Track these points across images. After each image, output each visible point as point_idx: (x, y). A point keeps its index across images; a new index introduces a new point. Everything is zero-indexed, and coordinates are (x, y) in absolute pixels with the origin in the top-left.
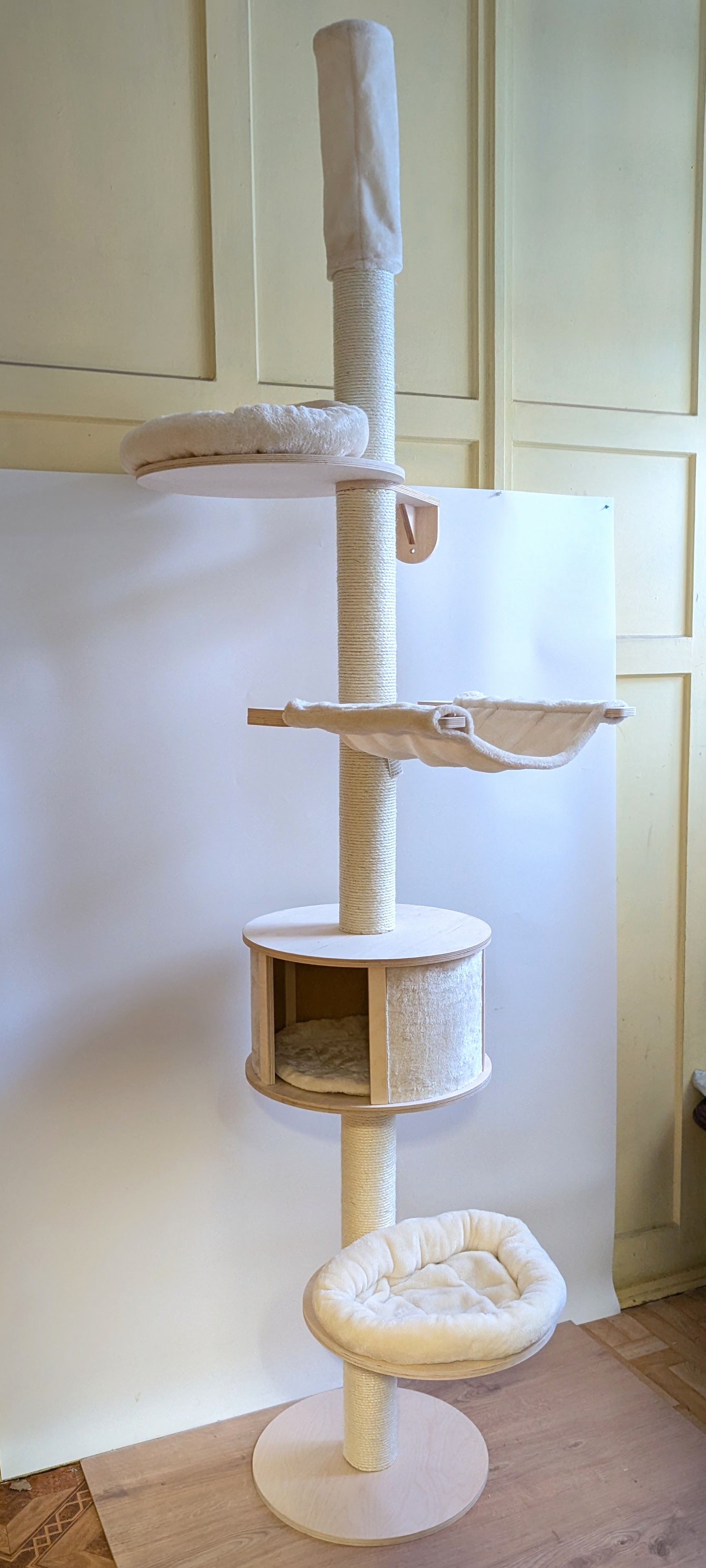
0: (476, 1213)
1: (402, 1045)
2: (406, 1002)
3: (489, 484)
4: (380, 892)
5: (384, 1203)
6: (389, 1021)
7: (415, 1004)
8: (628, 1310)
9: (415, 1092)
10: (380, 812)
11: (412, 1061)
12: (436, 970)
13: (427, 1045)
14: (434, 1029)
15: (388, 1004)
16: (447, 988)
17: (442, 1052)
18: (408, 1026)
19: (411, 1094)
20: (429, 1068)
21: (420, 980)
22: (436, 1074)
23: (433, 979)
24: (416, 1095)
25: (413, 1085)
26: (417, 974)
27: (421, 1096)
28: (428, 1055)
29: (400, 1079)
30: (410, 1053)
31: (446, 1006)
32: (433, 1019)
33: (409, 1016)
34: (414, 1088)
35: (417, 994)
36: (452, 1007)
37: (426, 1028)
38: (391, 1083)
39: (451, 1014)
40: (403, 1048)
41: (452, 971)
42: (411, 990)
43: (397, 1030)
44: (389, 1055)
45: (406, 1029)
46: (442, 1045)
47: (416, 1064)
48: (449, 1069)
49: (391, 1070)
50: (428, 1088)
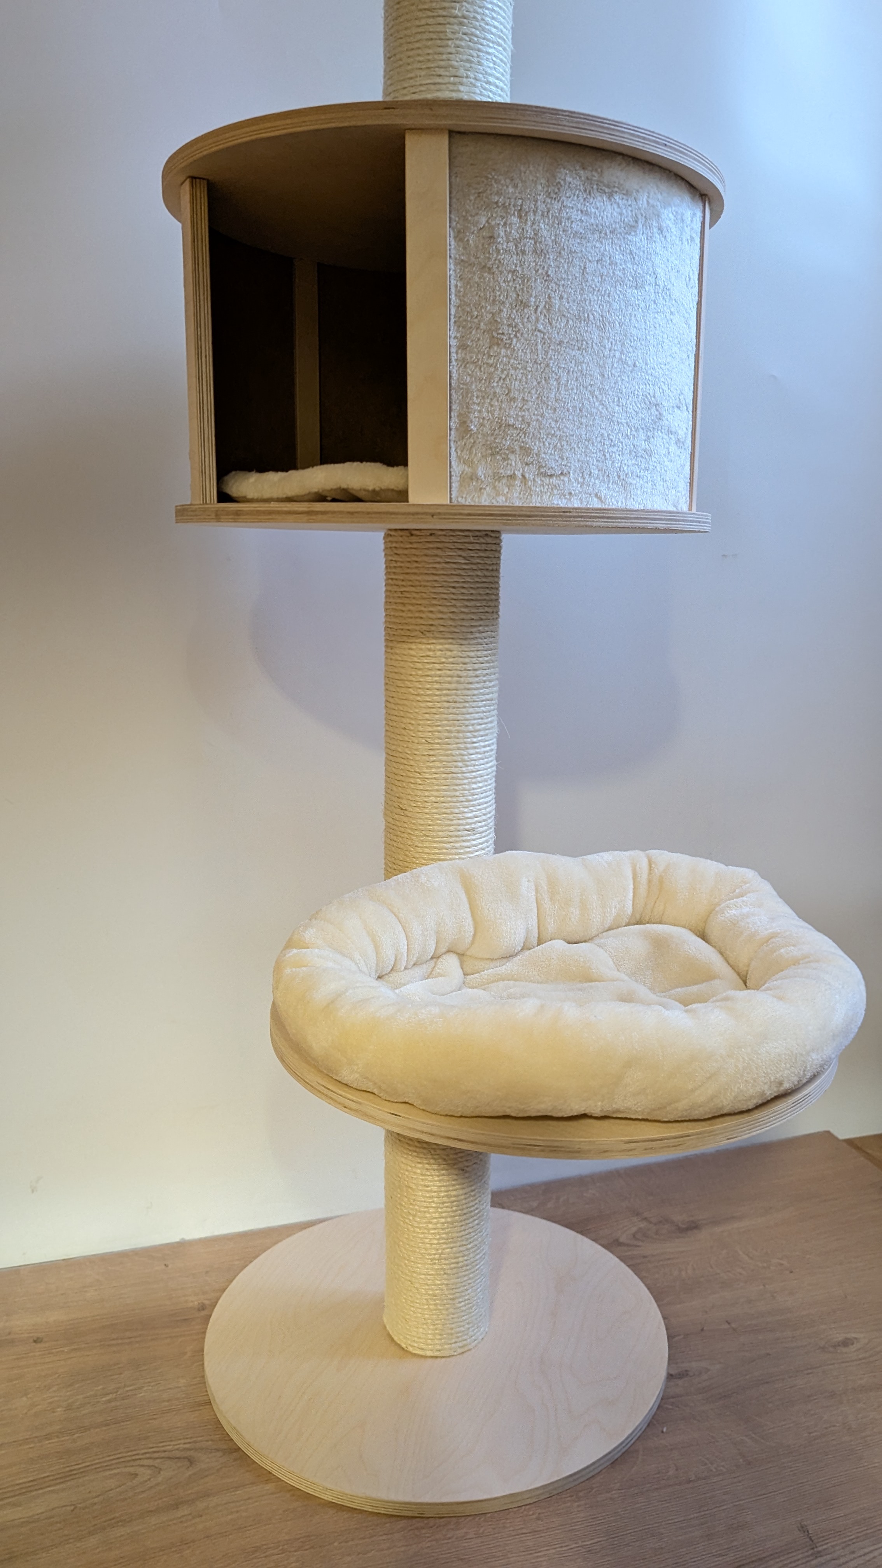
0: (663, 857)
2: (500, 240)
6: (456, 286)
7: (524, 252)
9: (518, 482)
11: (512, 403)
12: (582, 173)
13: (554, 369)
14: (571, 329)
15: (455, 241)
16: (608, 231)
17: (591, 397)
18: (505, 307)
19: (509, 487)
20: (556, 429)
21: (540, 187)
22: (573, 451)
23: (574, 195)
24: (521, 491)
25: (513, 464)
26: (531, 168)
27: (535, 495)
28: (556, 394)
29: (481, 444)
30: (508, 379)
31: (605, 280)
32: (571, 304)
33: (508, 282)
34: (516, 472)
35: (529, 223)
36: (620, 291)
37: (551, 324)
38: (458, 450)
39: (616, 306)
40: (492, 364)
41: (623, 194)
42: (515, 210)
43: (476, 313)
44: (454, 375)
45: (499, 313)
46: (592, 380)
47: (524, 411)
48: (606, 446)
49: (458, 416)
50: (551, 480)
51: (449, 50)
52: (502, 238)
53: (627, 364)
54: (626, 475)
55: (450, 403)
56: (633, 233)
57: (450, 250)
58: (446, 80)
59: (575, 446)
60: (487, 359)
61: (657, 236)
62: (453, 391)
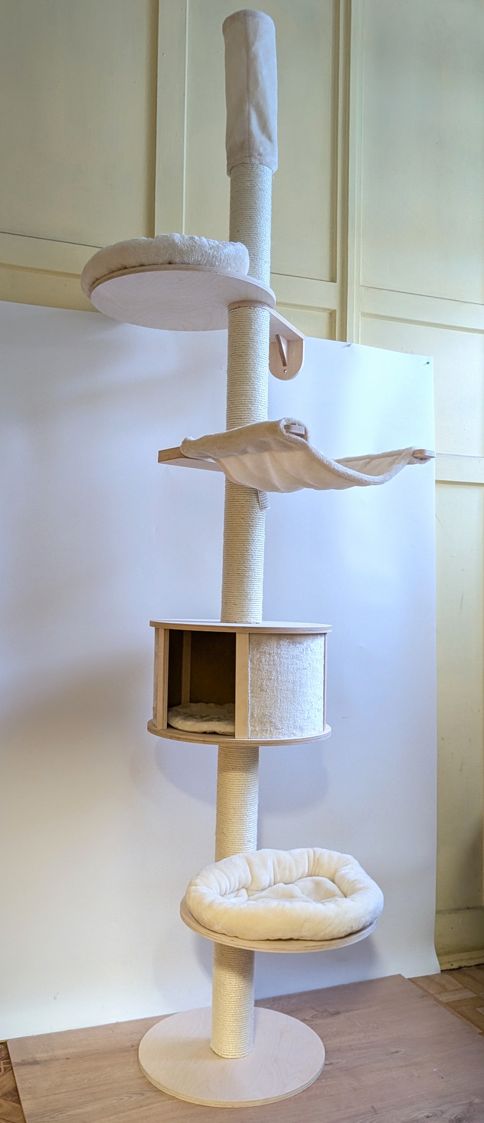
0: (319, 850)
1: (260, 695)
2: (263, 661)
3: (343, 338)
4: (250, 593)
5: (247, 833)
7: (270, 664)
8: (447, 972)
9: (269, 732)
10: (252, 534)
11: (267, 708)
12: (287, 641)
13: (279, 697)
14: (284, 685)
15: (250, 662)
16: (295, 656)
17: (290, 704)
18: (264, 680)
19: (266, 733)
20: (280, 715)
21: (274, 647)
22: (285, 721)
23: (285, 647)
24: (270, 734)
25: (267, 726)
26: (272, 641)
27: (274, 735)
28: (280, 704)
29: (257, 721)
30: (265, 701)
31: (294, 669)
32: (284, 678)
33: (266, 673)
34: (268, 729)
35: (272, 656)
36: (299, 672)
38: (250, 723)
39: (298, 676)
40: (261, 697)
41: (300, 645)
42: (267, 653)
43: (256, 682)
44: (249, 699)
46: (291, 699)
47: (270, 710)
48: (295, 718)
49: (250, 713)
50: (279, 730)
53: (301, 692)
54: (302, 726)
56: (302, 654)
57: (249, 665)
61: (310, 652)
62: (249, 705)
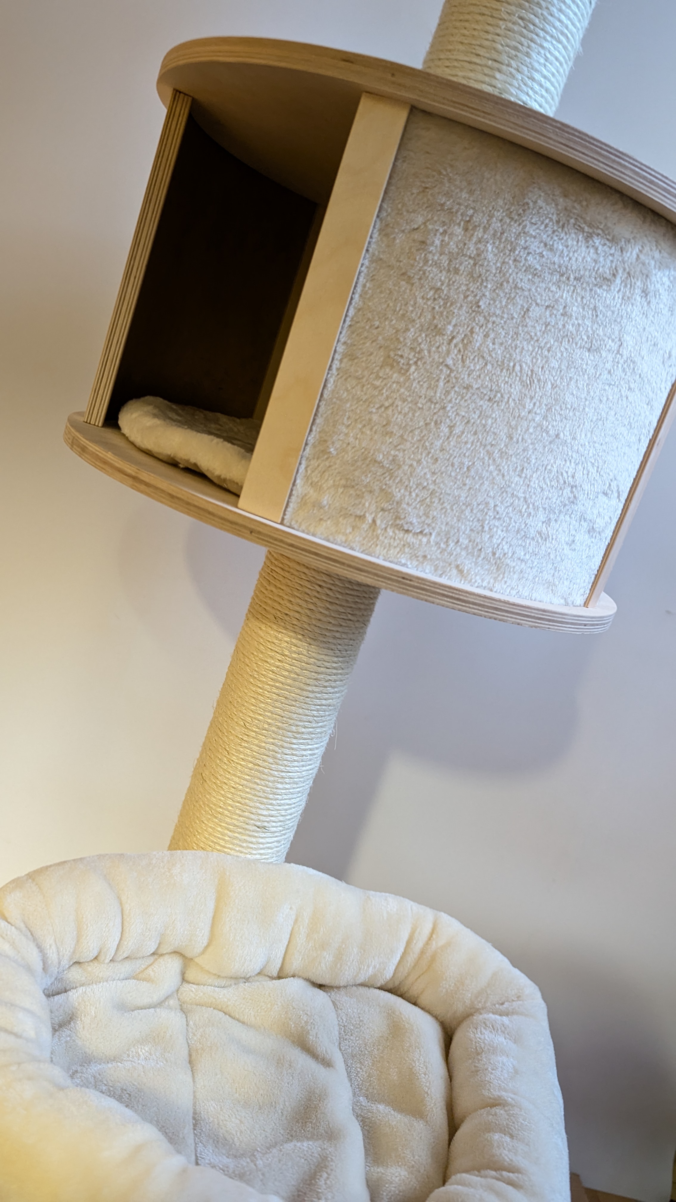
2: (433, 249)
11: (387, 438)
12: (561, 200)
13: (450, 414)
14: (487, 375)
15: (380, 234)
16: (572, 277)
17: (487, 458)
18: (413, 326)
19: (353, 528)
20: (430, 482)
21: (501, 202)
22: (444, 510)
23: (542, 223)
24: (367, 536)
25: (367, 504)
26: (498, 177)
27: (381, 546)
28: (443, 442)
29: (337, 471)
30: (390, 410)
31: (550, 330)
32: (497, 347)
33: (428, 299)
34: (367, 515)
35: (474, 239)
36: (566, 349)
37: (463, 361)
38: (308, 469)
39: (554, 364)
40: (378, 387)
41: (608, 240)
42: (462, 220)
43: (377, 323)
44: (329, 385)
45: (404, 332)
46: (494, 439)
47: (399, 450)
48: (488, 517)
49: (320, 432)
50: (406, 536)
51: (498, 31)
52: (436, 247)
53: (547, 433)
54: (505, 554)
55: (316, 415)
56: (605, 287)
57: (369, 243)
58: (483, 62)
59: (448, 507)
60: (374, 380)
61: (638, 298)
62: (323, 403)
